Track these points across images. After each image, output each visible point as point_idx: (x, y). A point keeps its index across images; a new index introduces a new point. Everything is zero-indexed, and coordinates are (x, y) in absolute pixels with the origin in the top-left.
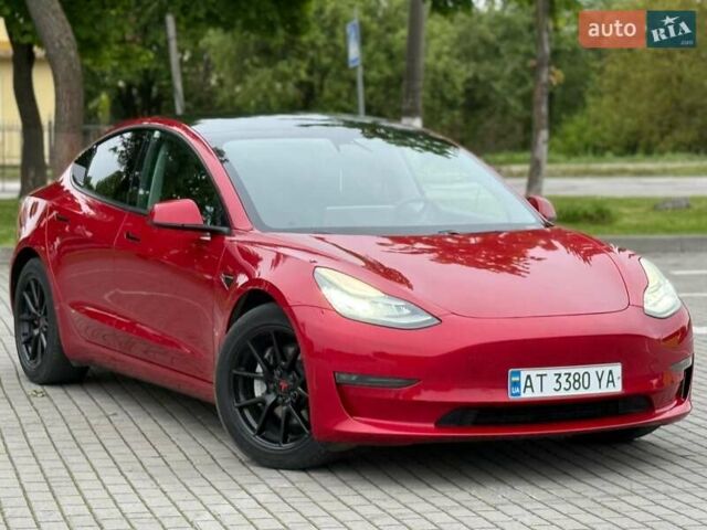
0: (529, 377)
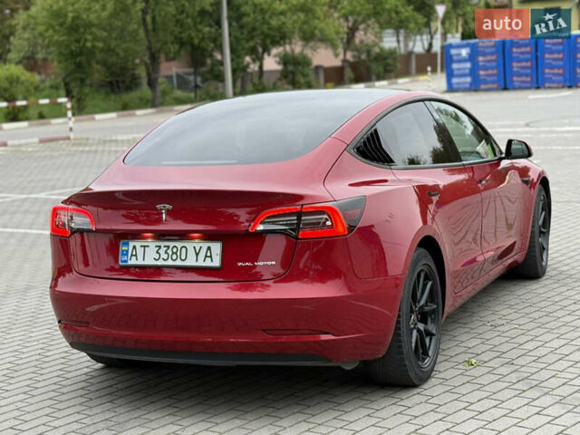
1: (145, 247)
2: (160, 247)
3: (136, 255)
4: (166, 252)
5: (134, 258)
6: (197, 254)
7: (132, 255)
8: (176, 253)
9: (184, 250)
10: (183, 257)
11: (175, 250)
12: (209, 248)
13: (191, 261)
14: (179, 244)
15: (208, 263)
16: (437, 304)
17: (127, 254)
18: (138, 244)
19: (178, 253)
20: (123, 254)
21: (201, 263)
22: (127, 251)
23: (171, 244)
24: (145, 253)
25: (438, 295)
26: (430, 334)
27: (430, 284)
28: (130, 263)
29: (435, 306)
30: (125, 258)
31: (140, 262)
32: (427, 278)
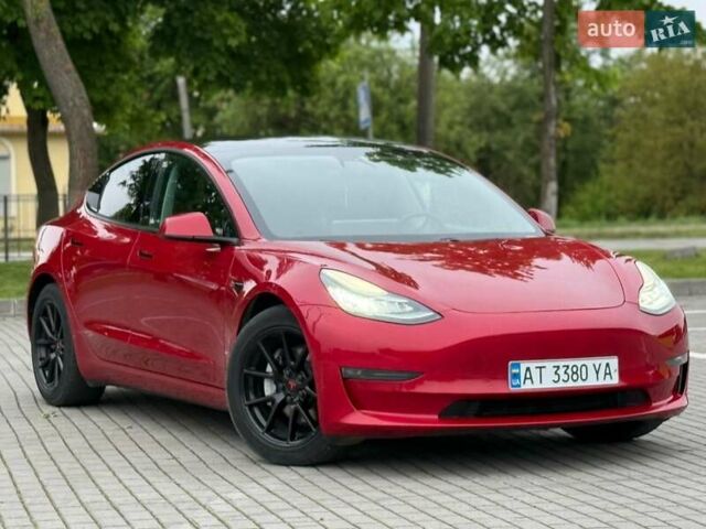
0: (528, 369)
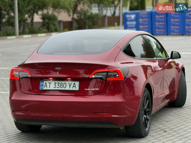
1: (50, 83)
2: (56, 83)
3: (46, 86)
4: (58, 85)
5: (46, 87)
6: (70, 86)
7: (45, 86)
8: (62, 85)
9: (65, 84)
10: (65, 87)
11: (61, 84)
12: (74, 84)
13: (68, 88)
14: (63, 82)
15: (74, 89)
16: (150, 109)
17: (43, 86)
18: (47, 82)
19: (63, 85)
20: (41, 86)
21: (71, 89)
22: (43, 85)
23: (60, 82)
24: (50, 85)
25: (150, 106)
26: (148, 120)
27: (148, 101)
28: (44, 89)
29: (149, 110)
30: (42, 87)
31: (48, 88)
32: (147, 99)
